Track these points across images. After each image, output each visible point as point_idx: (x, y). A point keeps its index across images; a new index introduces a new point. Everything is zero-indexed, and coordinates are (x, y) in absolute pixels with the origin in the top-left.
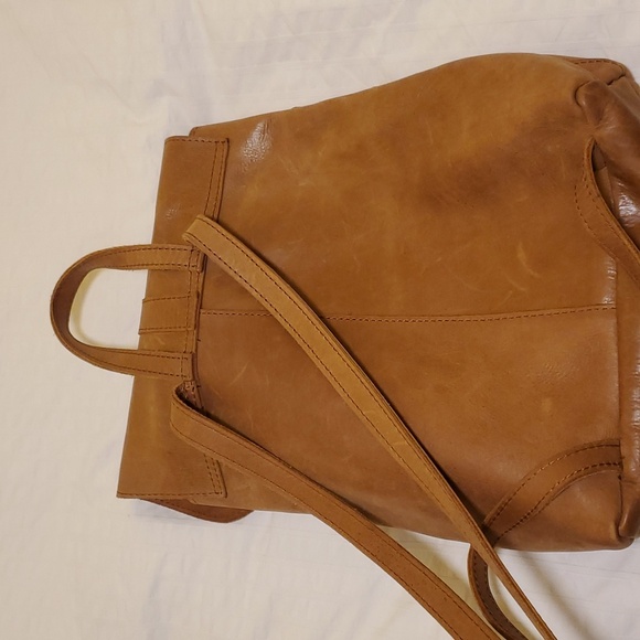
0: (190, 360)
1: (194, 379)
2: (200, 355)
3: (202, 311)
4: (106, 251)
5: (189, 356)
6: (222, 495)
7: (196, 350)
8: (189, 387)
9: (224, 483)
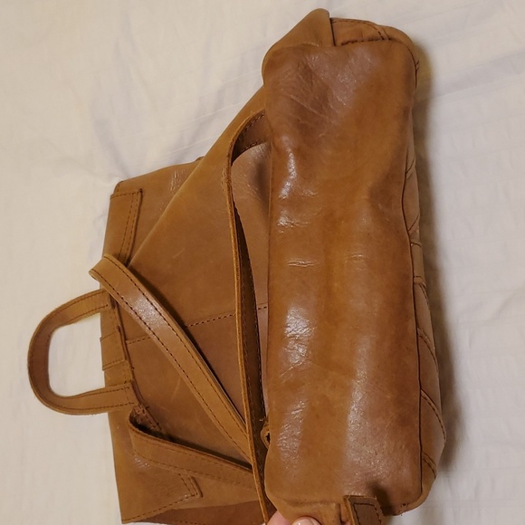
0: (131, 388)
1: (140, 402)
2: (139, 382)
3: (127, 342)
4: (52, 313)
5: (128, 384)
6: (199, 495)
7: (134, 377)
8: (140, 411)
9: (197, 484)
